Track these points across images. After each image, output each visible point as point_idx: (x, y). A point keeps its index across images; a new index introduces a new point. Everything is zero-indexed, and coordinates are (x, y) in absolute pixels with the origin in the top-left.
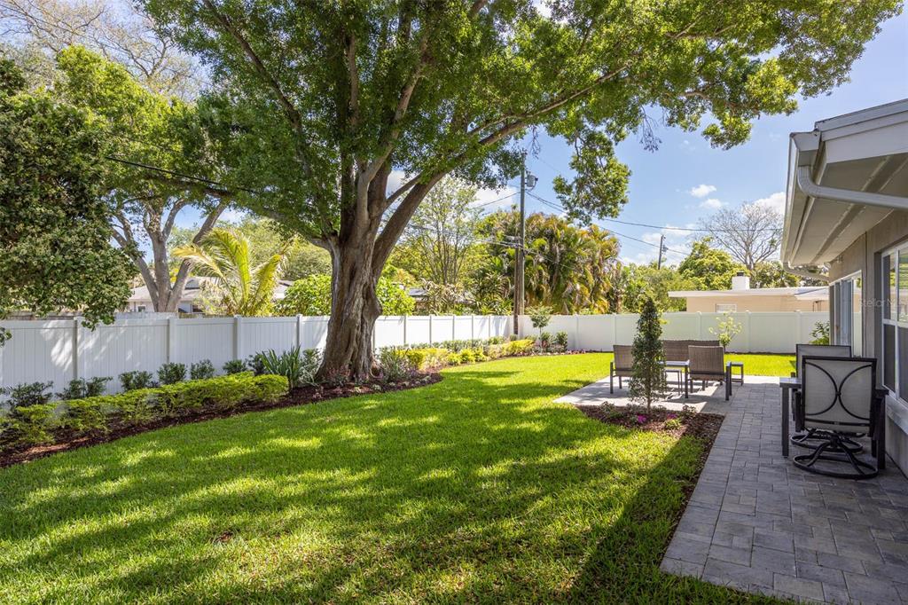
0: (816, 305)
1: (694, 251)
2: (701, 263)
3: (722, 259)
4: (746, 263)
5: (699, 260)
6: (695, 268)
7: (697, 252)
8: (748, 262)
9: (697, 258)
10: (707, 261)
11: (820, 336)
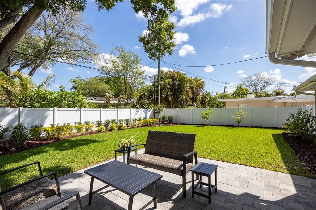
0: (283, 104)
1: (237, 88)
2: (240, 92)
3: (246, 91)
4: (255, 92)
5: (239, 91)
6: (238, 94)
7: (238, 89)
8: (256, 92)
9: (238, 90)
10: (241, 91)
11: (292, 120)
